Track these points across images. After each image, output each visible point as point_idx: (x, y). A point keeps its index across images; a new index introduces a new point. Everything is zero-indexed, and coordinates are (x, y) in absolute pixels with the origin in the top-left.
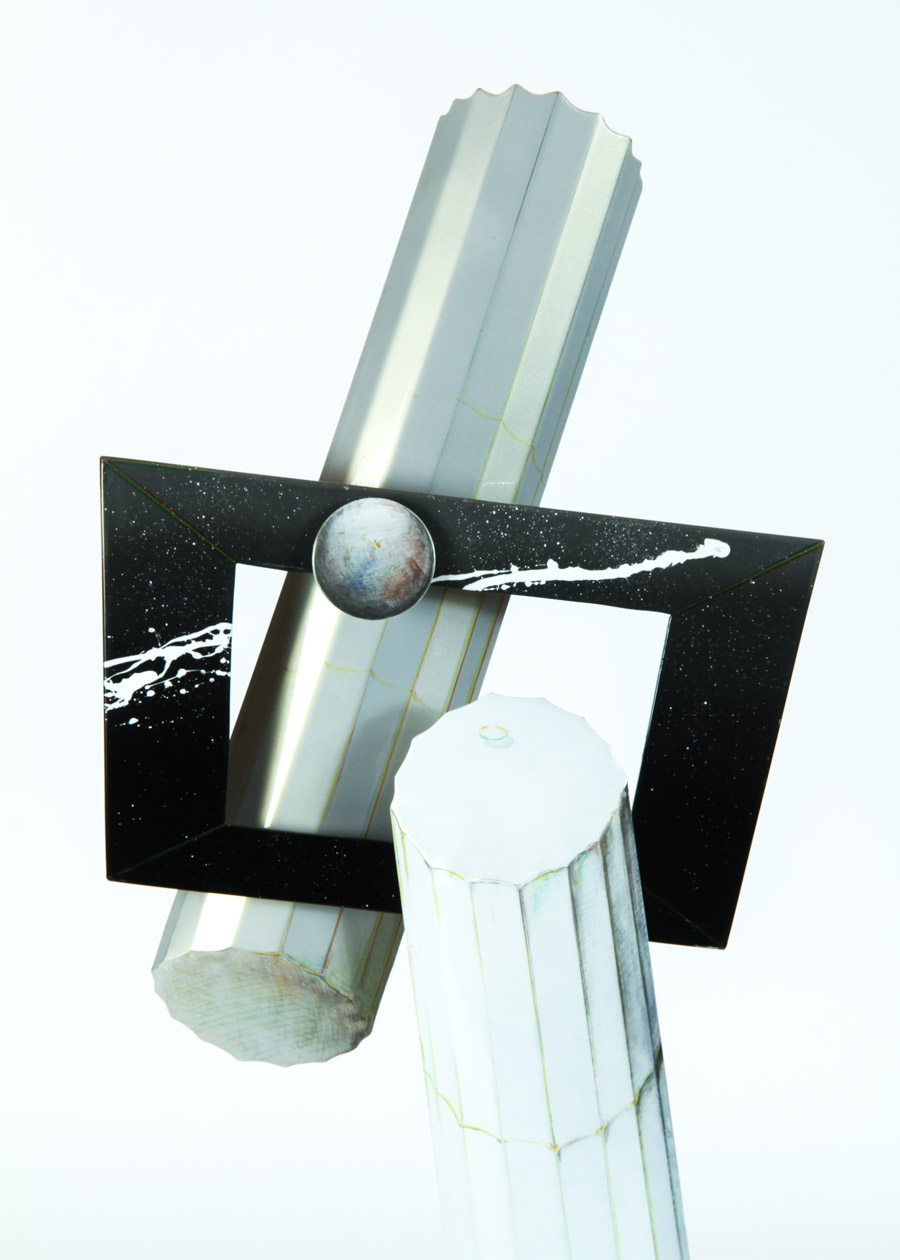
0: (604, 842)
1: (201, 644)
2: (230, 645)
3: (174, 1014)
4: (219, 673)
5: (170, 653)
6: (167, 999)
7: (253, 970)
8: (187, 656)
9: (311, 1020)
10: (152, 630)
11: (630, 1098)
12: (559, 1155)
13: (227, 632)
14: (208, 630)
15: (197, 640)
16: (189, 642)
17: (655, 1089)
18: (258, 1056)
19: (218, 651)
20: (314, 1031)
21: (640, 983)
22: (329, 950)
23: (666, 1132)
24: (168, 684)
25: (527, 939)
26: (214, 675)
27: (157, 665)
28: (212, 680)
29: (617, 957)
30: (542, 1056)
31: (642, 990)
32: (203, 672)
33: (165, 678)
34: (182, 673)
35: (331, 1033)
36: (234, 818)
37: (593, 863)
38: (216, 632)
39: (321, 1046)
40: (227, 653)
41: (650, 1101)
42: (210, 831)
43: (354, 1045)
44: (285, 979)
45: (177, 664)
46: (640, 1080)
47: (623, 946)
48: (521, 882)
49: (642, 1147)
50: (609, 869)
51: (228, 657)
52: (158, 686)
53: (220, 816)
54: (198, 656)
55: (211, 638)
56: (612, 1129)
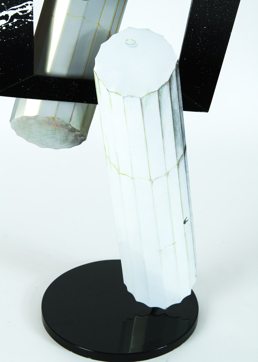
0: (170, 81)
1: (22, 10)
2: (32, 10)
3: (18, 134)
4: (29, 20)
5: (10, 13)
6: (16, 130)
7: (45, 122)
8: (17, 14)
9: (65, 136)
10: (3, 4)
11: (176, 163)
12: (152, 182)
13: (31, 5)
14: (24, 4)
15: (20, 8)
16: (17, 9)
17: (184, 159)
18: (47, 146)
19: (28, 12)
20: (66, 140)
21: (180, 126)
22: (72, 115)
23: (186, 171)
24: (10, 24)
25: (143, 115)
26: (27, 21)
27: (6, 17)
28: (26, 23)
29: (173, 119)
30: (147, 152)
31: (181, 128)
32: (23, 20)
33: (9, 22)
34: (15, 20)
35: (72, 140)
36: (37, 72)
37: (167, 88)
38: (27, 5)
39: (69, 144)
40: (32, 13)
41: (182, 163)
42: (29, 78)
43: (80, 143)
44: (57, 125)
45: (14, 17)
46: (179, 157)
47: (175, 115)
48: (141, 96)
49: (179, 178)
50: (171, 90)
51: (32, 14)
52: (6, 25)
53: (32, 72)
54: (21, 14)
55: (25, 7)
56: (170, 174)
